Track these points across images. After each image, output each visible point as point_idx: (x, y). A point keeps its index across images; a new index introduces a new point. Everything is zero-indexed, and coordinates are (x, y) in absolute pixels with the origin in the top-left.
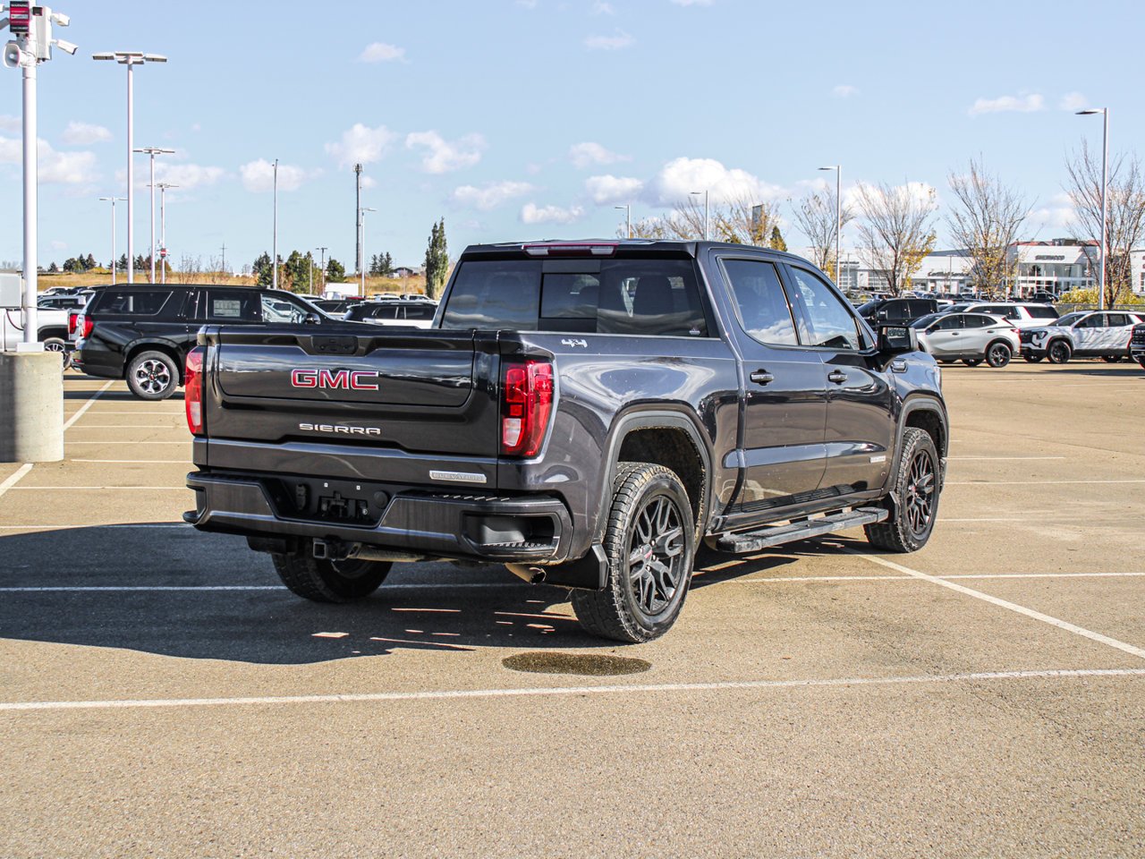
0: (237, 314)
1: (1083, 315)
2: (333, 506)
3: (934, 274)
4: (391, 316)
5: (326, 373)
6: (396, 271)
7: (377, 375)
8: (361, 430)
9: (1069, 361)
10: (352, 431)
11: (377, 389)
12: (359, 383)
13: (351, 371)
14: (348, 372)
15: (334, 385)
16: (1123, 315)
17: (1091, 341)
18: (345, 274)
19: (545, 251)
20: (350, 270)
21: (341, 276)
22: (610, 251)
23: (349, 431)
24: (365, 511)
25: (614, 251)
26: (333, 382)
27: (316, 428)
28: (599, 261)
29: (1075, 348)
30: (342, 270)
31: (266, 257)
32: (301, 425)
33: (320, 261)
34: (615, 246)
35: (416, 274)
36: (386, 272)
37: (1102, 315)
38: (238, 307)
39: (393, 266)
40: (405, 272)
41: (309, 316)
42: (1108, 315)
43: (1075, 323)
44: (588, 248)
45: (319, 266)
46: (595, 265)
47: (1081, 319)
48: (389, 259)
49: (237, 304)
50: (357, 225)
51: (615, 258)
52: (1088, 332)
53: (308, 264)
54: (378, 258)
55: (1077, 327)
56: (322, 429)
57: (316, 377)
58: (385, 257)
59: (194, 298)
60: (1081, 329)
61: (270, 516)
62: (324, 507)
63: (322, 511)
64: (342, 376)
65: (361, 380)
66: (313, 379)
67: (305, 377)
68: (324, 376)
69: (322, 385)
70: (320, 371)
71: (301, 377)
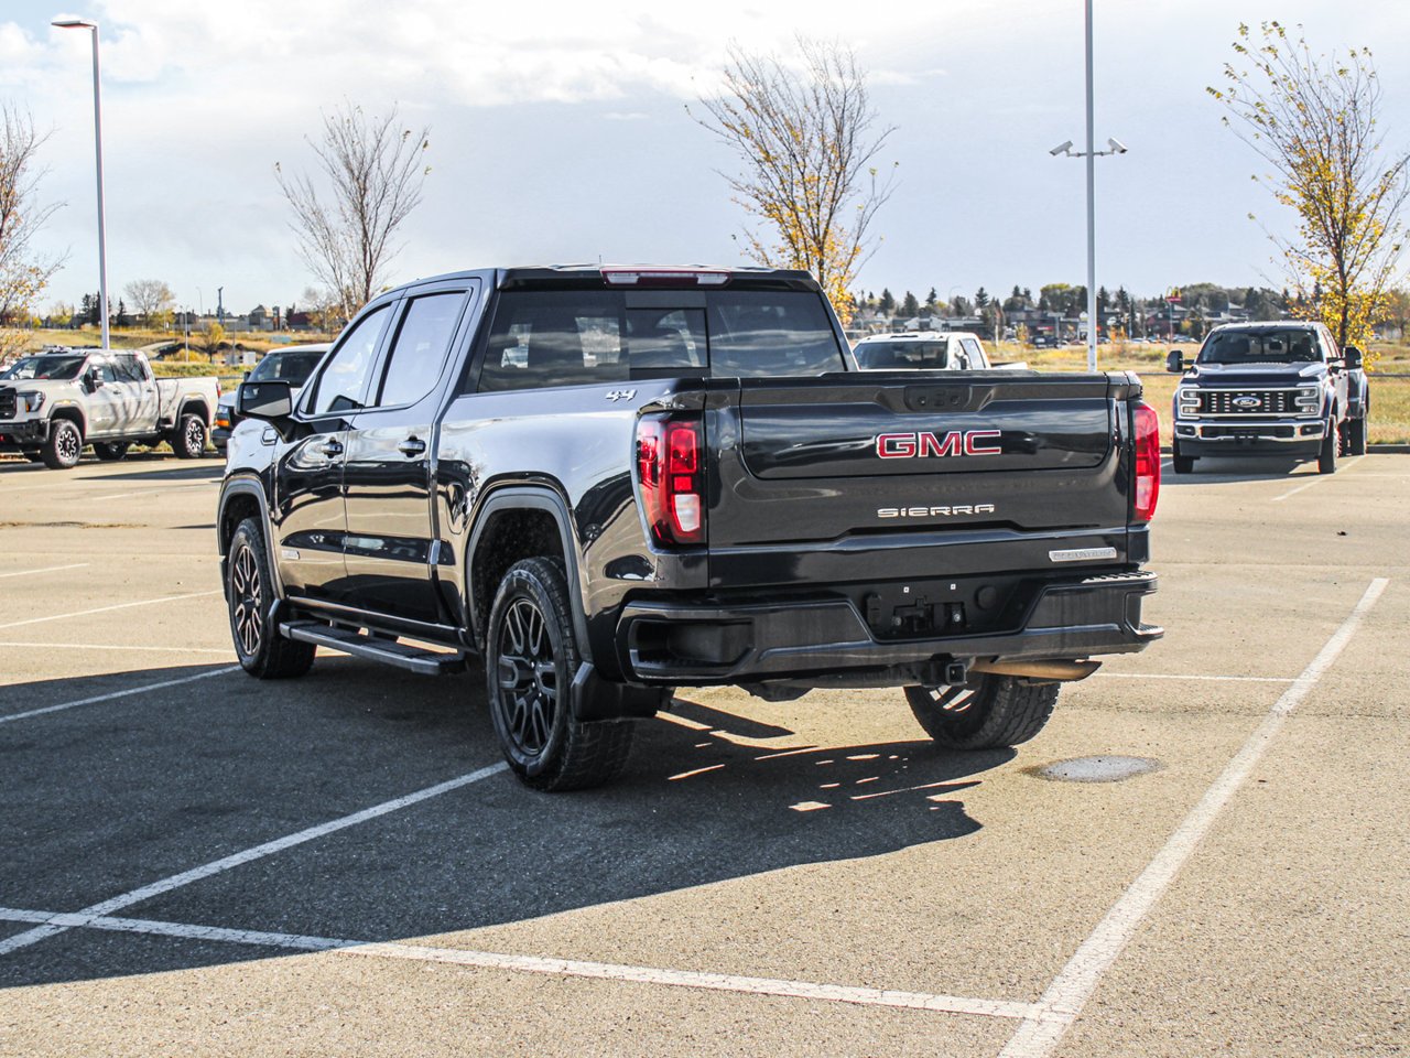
2: (908, 618)
5: (930, 436)
7: (1002, 434)
8: (968, 510)
10: (955, 512)
11: (996, 452)
12: (975, 447)
13: (964, 431)
15: (941, 452)
19: (633, 279)
22: (721, 280)
23: (951, 512)
24: (957, 618)
26: (941, 448)
27: (903, 514)
32: (880, 512)
34: (727, 274)
46: (699, 299)
51: (727, 290)
56: (911, 514)
57: (914, 443)
61: (865, 642)
62: (898, 621)
63: (895, 627)
64: (953, 440)
65: (979, 443)
66: (911, 446)
67: (898, 444)
68: (928, 440)
69: (924, 453)
70: (920, 434)
71: (892, 446)
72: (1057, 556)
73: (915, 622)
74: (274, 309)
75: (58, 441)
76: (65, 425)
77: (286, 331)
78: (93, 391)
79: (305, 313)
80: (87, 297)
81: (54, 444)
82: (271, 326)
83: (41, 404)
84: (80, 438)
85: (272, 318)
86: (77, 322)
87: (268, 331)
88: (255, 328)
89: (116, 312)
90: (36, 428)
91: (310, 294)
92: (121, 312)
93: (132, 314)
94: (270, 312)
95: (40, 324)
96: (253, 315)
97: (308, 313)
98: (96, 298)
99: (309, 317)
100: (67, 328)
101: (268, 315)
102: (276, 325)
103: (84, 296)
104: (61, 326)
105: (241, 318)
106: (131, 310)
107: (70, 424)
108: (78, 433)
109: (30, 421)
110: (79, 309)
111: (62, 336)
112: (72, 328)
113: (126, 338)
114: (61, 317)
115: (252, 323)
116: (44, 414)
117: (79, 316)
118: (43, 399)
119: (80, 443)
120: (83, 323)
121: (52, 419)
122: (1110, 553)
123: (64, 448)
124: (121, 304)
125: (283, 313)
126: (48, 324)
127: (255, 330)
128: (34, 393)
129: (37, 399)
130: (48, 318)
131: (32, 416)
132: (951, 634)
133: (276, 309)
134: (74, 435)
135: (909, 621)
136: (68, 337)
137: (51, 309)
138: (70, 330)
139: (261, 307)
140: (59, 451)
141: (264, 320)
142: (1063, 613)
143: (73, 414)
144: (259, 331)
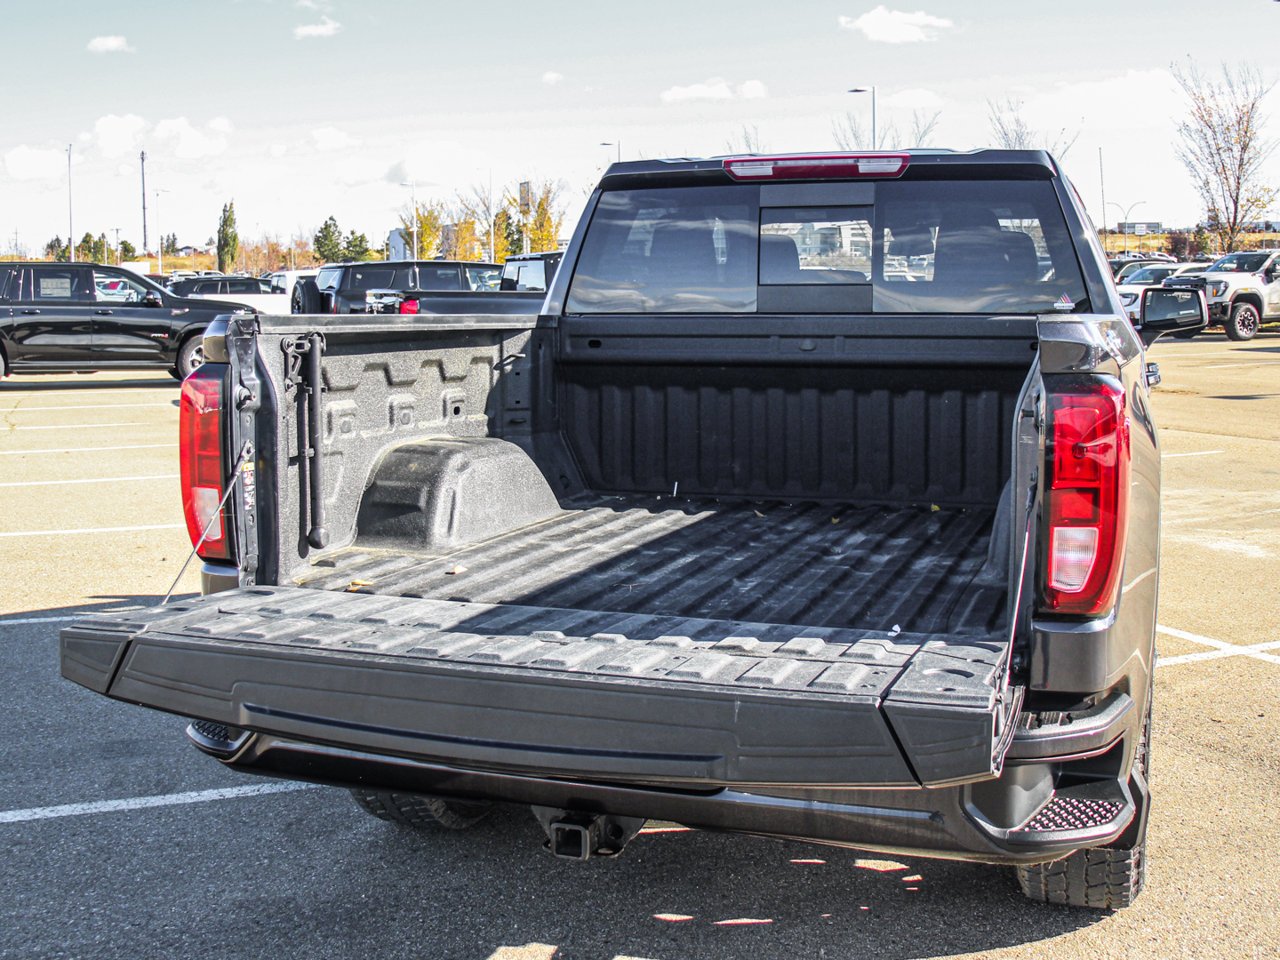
0: (68, 293)
4: (214, 291)
6: (181, 250)
18: (136, 254)
19: (767, 170)
20: (139, 251)
21: (133, 256)
22: (894, 166)
25: (903, 167)
28: (872, 185)
30: (133, 251)
31: (58, 240)
33: (113, 242)
34: (905, 158)
35: (201, 253)
36: (173, 251)
38: (68, 285)
39: (179, 245)
40: (192, 251)
41: (148, 293)
44: (850, 162)
45: (113, 248)
46: (866, 193)
48: (175, 239)
49: (66, 282)
50: (144, 208)
51: (904, 178)
53: (103, 245)
54: (165, 238)
58: (171, 237)
59: (17, 277)
75: (1238, 319)
76: (1244, 307)
78: (1272, 281)
81: (1234, 322)
83: (1225, 291)
84: (1257, 317)
90: (1219, 310)
107: (1250, 306)
108: (1256, 313)
109: (1216, 303)
116: (1227, 298)
118: (1226, 288)
119: (1258, 321)
121: (1234, 302)
123: (1243, 324)
128: (1221, 282)
129: (1222, 287)
131: (1218, 300)
134: (1252, 315)
140: (1238, 327)
143: (1254, 299)
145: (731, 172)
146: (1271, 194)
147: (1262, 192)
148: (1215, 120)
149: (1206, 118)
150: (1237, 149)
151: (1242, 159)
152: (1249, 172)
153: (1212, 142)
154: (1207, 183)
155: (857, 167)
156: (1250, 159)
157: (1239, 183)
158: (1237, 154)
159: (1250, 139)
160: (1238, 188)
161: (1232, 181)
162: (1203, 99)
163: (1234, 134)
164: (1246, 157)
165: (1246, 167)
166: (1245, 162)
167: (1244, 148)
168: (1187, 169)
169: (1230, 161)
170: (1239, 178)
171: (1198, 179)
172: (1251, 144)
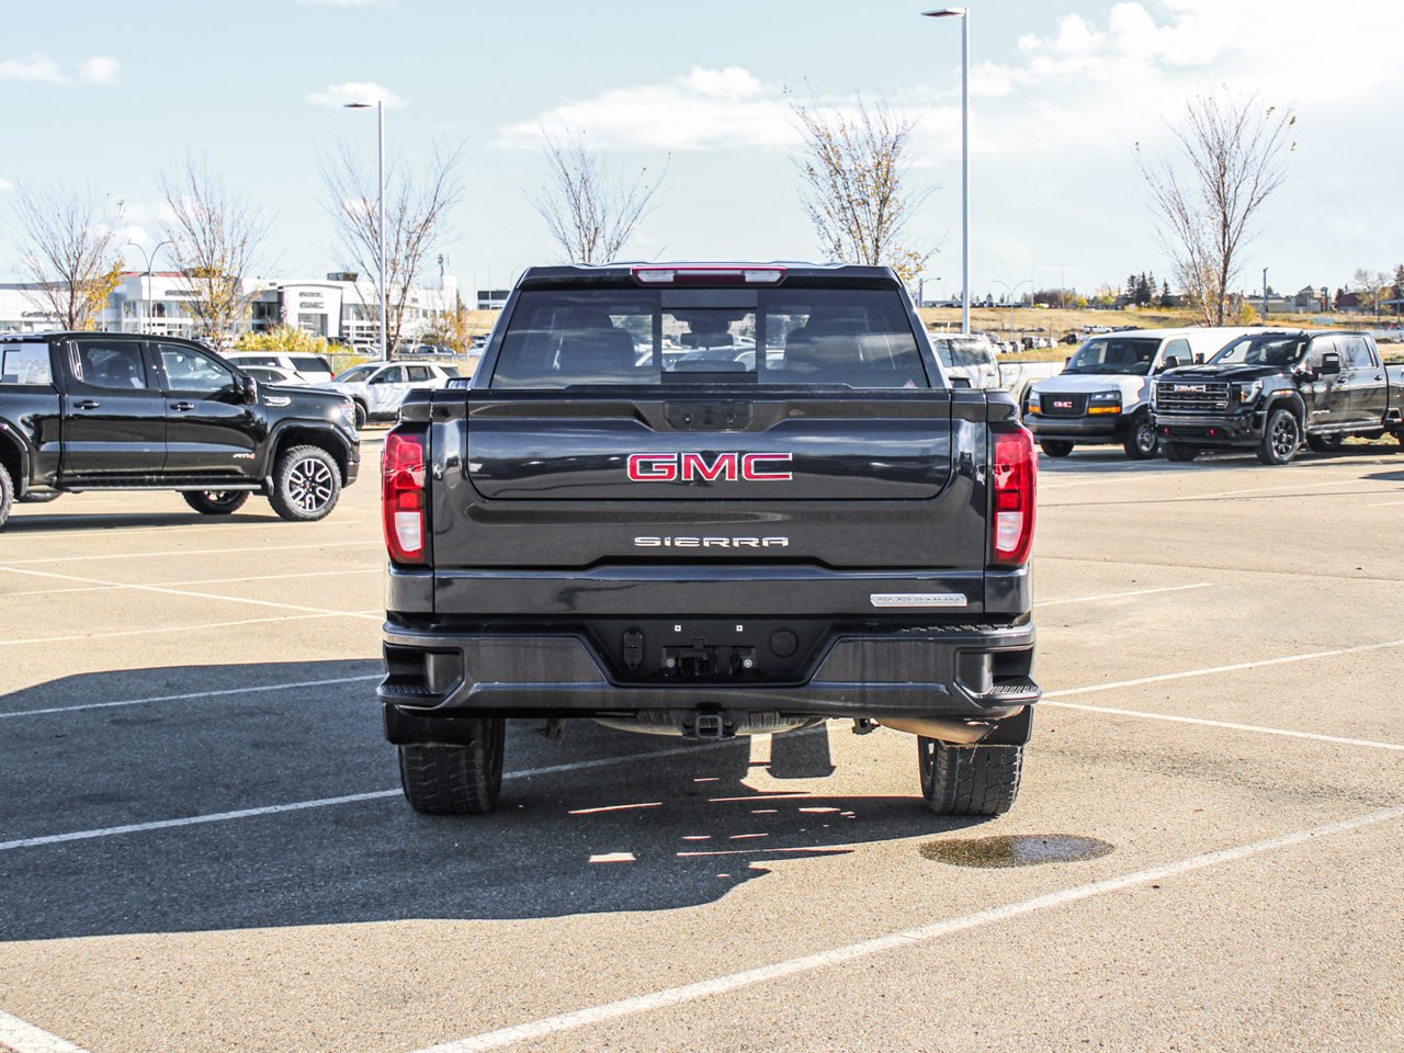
1: (377, 368)
2: (684, 660)
3: (30, 315)
5: (695, 457)
7: (790, 459)
8: (754, 542)
9: (364, 427)
11: (791, 478)
12: (756, 471)
13: (741, 453)
14: (736, 455)
15: (711, 476)
16: (424, 368)
17: (389, 401)
19: (669, 277)
22: (775, 277)
23: (730, 544)
24: (748, 663)
25: (781, 278)
26: (710, 471)
27: (668, 543)
28: (757, 291)
29: (371, 411)
32: (638, 540)
37: (399, 368)
42: (408, 368)
43: (370, 378)
44: (739, 272)
46: (751, 297)
47: (376, 373)
51: (782, 287)
52: (385, 389)
55: (371, 383)
56: (677, 543)
57: (676, 465)
60: (377, 385)
61: (600, 683)
62: (670, 663)
63: (667, 669)
64: (727, 462)
65: (760, 466)
66: (671, 468)
67: (654, 465)
68: (693, 462)
69: (688, 476)
70: (683, 455)
71: (647, 466)
72: (879, 600)
73: (697, 665)
74: (1322, 290)
77: (1334, 312)
79: (1354, 294)
80: (1133, 277)
82: (1318, 308)
85: (1320, 299)
86: (1122, 303)
87: (1315, 313)
88: (1301, 310)
89: (1160, 293)
91: (1361, 275)
92: (1166, 292)
93: (1176, 294)
94: (1318, 293)
95: (1087, 304)
96: (1300, 295)
97: (1358, 294)
98: (1141, 279)
99: (1359, 298)
100: (1112, 308)
101: (1315, 296)
102: (1324, 306)
103: (1129, 277)
104: (1107, 307)
105: (1288, 299)
106: (1175, 291)
110: (1124, 289)
111: (1106, 317)
112: (1117, 309)
113: (1166, 319)
114: (1106, 298)
115: (1298, 305)
117: (1125, 297)
120: (1127, 304)
122: (959, 600)
124: (1166, 285)
125: (1333, 295)
126: (1095, 304)
127: (1301, 311)
130: (1095, 298)
132: (743, 682)
133: (1325, 290)
135: (687, 663)
136: (1112, 317)
137: (1097, 290)
138: (1113, 311)
139: (1309, 288)
141: (1312, 302)
142: (864, 665)
144: (1305, 312)
145: (638, 278)
146: (919, 261)
147: (907, 258)
148: (846, 164)
149: (834, 160)
150: (874, 203)
151: (881, 216)
152: (891, 231)
153: (843, 193)
154: (838, 246)
155: (744, 277)
156: (891, 215)
157: (878, 247)
158: (874, 209)
159: (891, 190)
160: (877, 253)
161: (869, 243)
162: (828, 136)
163: (869, 181)
164: (886, 212)
165: (886, 226)
166: (885, 218)
167: (884, 201)
168: (815, 225)
169: (867, 217)
170: (877, 240)
171: (827, 239)
172: (891, 196)
